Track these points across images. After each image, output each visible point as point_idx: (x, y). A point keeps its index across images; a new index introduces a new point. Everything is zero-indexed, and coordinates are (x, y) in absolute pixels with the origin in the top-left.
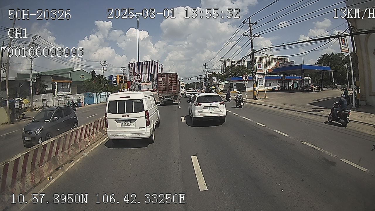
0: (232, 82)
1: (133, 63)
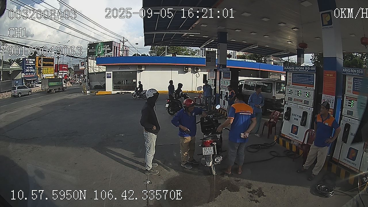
1: (92, 43)
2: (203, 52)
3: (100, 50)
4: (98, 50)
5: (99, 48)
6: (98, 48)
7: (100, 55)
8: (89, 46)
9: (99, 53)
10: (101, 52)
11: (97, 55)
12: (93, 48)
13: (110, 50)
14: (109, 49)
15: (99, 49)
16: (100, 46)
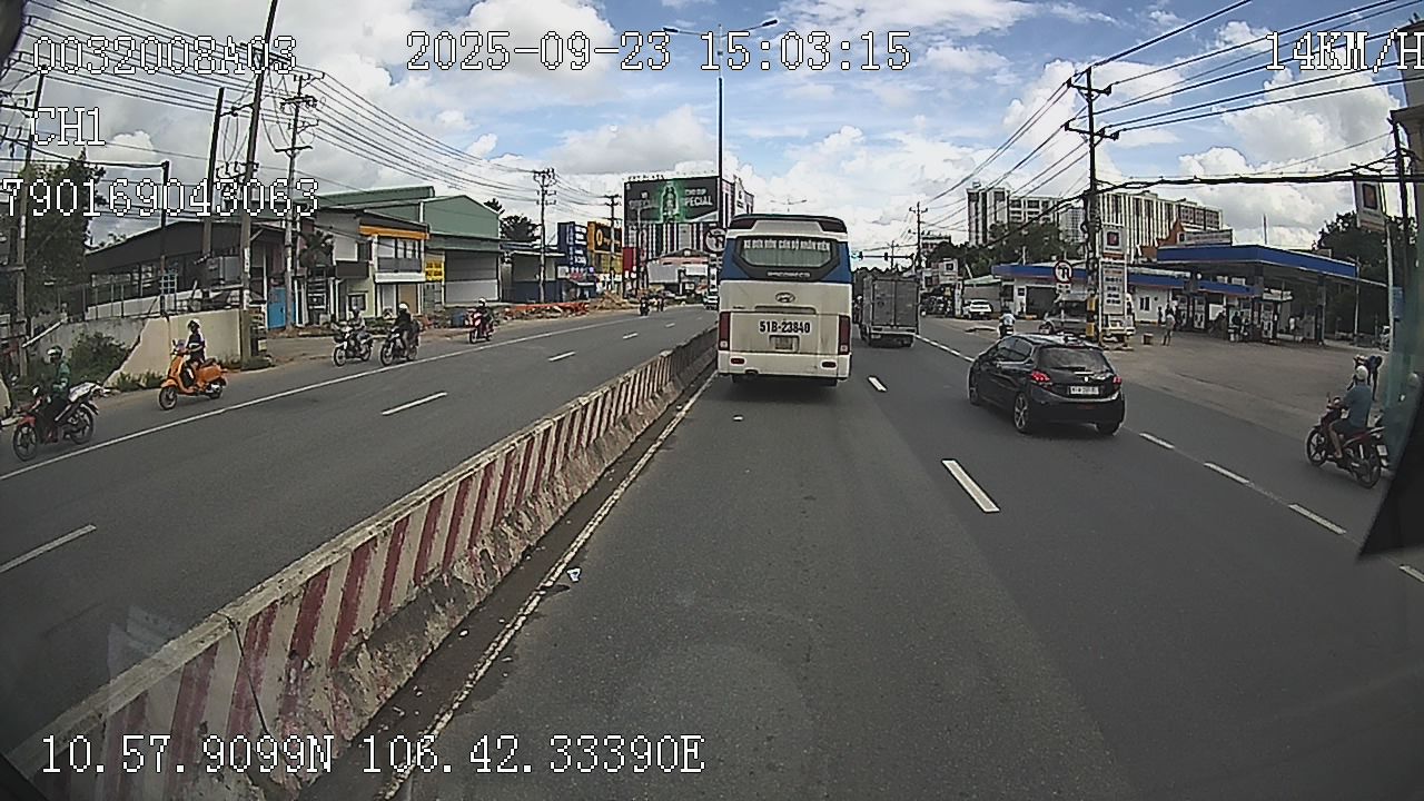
0: (1013, 280)
1: (641, 179)
2: (977, 209)
3: (674, 203)
4: (665, 205)
5: (670, 196)
6: (666, 195)
7: (673, 219)
8: (628, 188)
9: (669, 213)
10: (676, 211)
11: (661, 221)
12: (644, 195)
13: (710, 204)
14: (705, 203)
15: (670, 201)
16: (673, 192)
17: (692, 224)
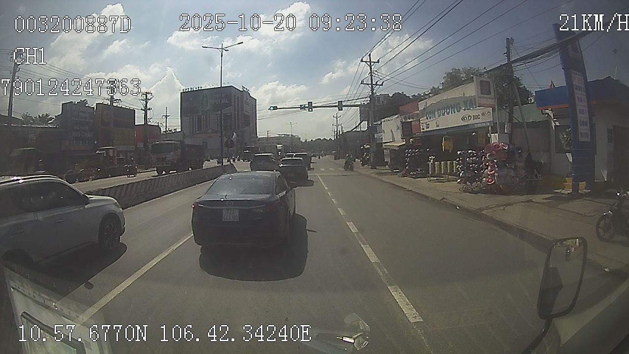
3: (207, 103)
4: (202, 105)
6: (203, 99)
8: (183, 96)
9: (205, 109)
10: (208, 108)
12: (191, 99)
14: (225, 102)
17: (217, 114)
